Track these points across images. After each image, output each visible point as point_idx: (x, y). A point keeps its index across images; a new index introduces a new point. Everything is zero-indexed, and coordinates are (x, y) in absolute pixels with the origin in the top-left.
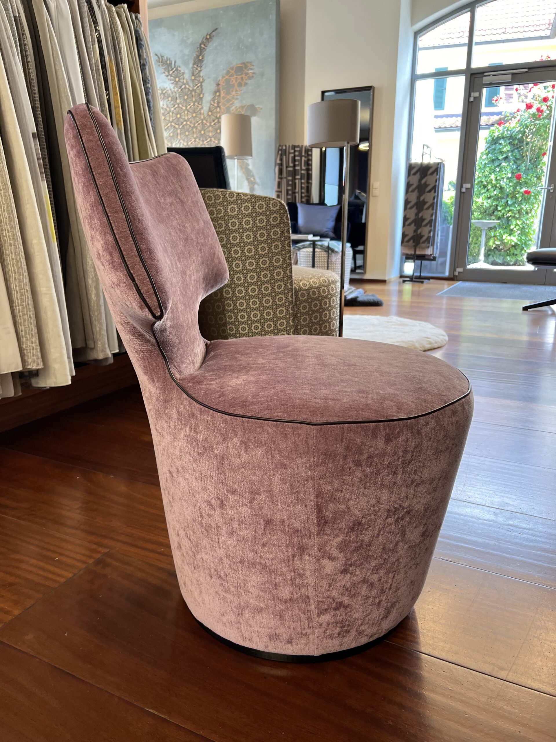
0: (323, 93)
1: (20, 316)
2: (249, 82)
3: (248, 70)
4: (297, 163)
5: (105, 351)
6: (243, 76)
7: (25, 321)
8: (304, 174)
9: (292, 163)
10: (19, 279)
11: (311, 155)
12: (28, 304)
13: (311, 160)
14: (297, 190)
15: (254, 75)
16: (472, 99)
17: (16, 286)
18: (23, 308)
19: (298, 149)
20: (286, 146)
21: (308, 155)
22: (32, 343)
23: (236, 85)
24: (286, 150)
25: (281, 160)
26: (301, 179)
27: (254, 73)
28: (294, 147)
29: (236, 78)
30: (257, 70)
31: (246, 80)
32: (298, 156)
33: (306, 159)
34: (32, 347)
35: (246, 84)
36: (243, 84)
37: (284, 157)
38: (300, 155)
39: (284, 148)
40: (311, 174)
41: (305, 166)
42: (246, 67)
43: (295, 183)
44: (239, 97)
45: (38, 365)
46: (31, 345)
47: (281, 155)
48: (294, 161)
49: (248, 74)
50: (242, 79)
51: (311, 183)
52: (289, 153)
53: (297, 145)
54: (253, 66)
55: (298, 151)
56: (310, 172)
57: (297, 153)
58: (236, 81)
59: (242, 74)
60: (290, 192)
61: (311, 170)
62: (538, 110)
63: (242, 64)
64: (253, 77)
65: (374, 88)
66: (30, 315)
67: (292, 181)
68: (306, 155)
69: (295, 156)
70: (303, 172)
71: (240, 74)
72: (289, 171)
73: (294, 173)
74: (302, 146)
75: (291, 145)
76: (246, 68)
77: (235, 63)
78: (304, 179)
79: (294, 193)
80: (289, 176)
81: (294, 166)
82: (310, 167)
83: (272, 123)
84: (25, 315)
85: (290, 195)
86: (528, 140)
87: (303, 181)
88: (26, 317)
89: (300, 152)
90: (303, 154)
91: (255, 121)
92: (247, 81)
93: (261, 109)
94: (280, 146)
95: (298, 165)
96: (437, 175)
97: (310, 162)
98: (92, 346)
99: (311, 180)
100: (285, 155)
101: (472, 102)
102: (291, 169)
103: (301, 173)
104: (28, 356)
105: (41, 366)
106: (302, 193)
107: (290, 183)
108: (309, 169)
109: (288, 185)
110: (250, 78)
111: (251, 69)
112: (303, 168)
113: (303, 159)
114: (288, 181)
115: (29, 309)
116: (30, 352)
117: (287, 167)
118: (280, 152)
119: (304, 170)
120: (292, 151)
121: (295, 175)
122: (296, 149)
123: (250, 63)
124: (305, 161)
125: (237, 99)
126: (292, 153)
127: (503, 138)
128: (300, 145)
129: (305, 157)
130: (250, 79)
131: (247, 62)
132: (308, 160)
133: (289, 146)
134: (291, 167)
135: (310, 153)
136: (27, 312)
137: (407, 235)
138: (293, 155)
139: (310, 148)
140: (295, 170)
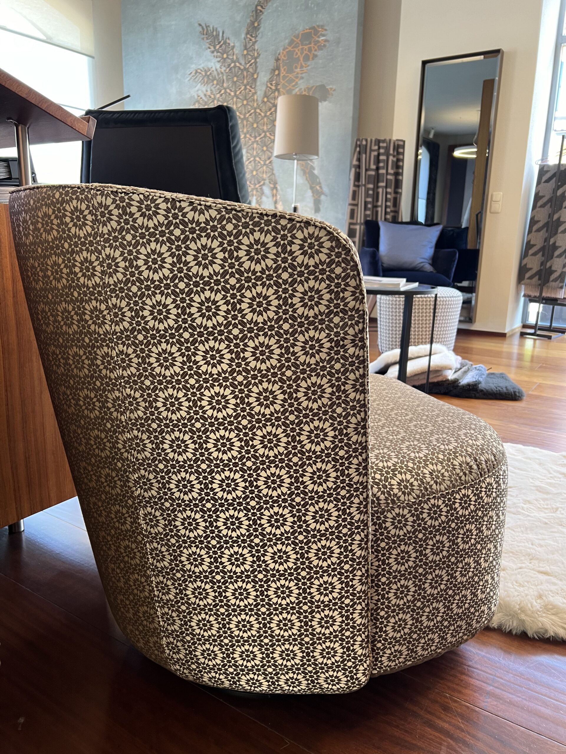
0: (424, 63)
2: (319, 53)
3: (319, 37)
4: (381, 165)
6: (312, 45)
8: (391, 180)
9: (374, 164)
11: (403, 154)
13: (403, 160)
14: (379, 203)
15: (327, 44)
19: (385, 145)
20: (366, 140)
21: (398, 153)
23: (301, 59)
24: (366, 145)
25: (359, 160)
26: (386, 187)
27: (326, 41)
28: (378, 142)
29: (302, 49)
30: (330, 36)
31: (316, 50)
32: (383, 154)
33: (395, 159)
35: (315, 56)
36: (311, 57)
37: (364, 156)
38: (387, 154)
39: (364, 143)
40: (402, 181)
41: (392, 168)
42: (316, 32)
43: (378, 193)
44: (303, 75)
47: (359, 153)
48: (378, 161)
49: (318, 42)
50: (310, 50)
51: (401, 194)
52: (371, 150)
53: (382, 138)
54: (326, 30)
55: (383, 148)
56: (400, 177)
58: (302, 54)
59: (310, 43)
60: (370, 206)
61: (402, 174)
63: (310, 29)
64: (325, 46)
65: (503, 52)
67: (373, 190)
68: (395, 153)
69: (379, 155)
70: (389, 177)
71: (307, 42)
72: (369, 176)
73: (377, 178)
74: (390, 140)
75: (374, 139)
76: (315, 35)
77: (301, 28)
78: (391, 188)
79: (375, 207)
80: (368, 183)
81: (378, 169)
82: (400, 171)
83: (349, 109)
85: (369, 209)
87: (389, 190)
89: (387, 149)
90: (391, 152)
91: (324, 108)
92: (316, 53)
93: (334, 90)
94: (358, 140)
95: (383, 168)
97: (401, 164)
100: (366, 153)
102: (373, 173)
103: (387, 179)
106: (386, 207)
107: (371, 192)
108: (398, 174)
109: (367, 195)
110: (320, 48)
111: (323, 35)
112: (391, 171)
113: (391, 158)
114: (367, 190)
117: (366, 170)
118: (358, 149)
119: (391, 174)
120: (376, 147)
121: (378, 182)
123: (322, 27)
124: (393, 161)
125: (302, 78)
126: (374, 150)
128: (388, 139)
129: (394, 156)
130: (322, 50)
131: (318, 26)
132: (398, 160)
133: (371, 141)
134: (372, 170)
135: (401, 150)
137: (531, 269)
138: (376, 153)
139: (401, 143)
140: (378, 175)
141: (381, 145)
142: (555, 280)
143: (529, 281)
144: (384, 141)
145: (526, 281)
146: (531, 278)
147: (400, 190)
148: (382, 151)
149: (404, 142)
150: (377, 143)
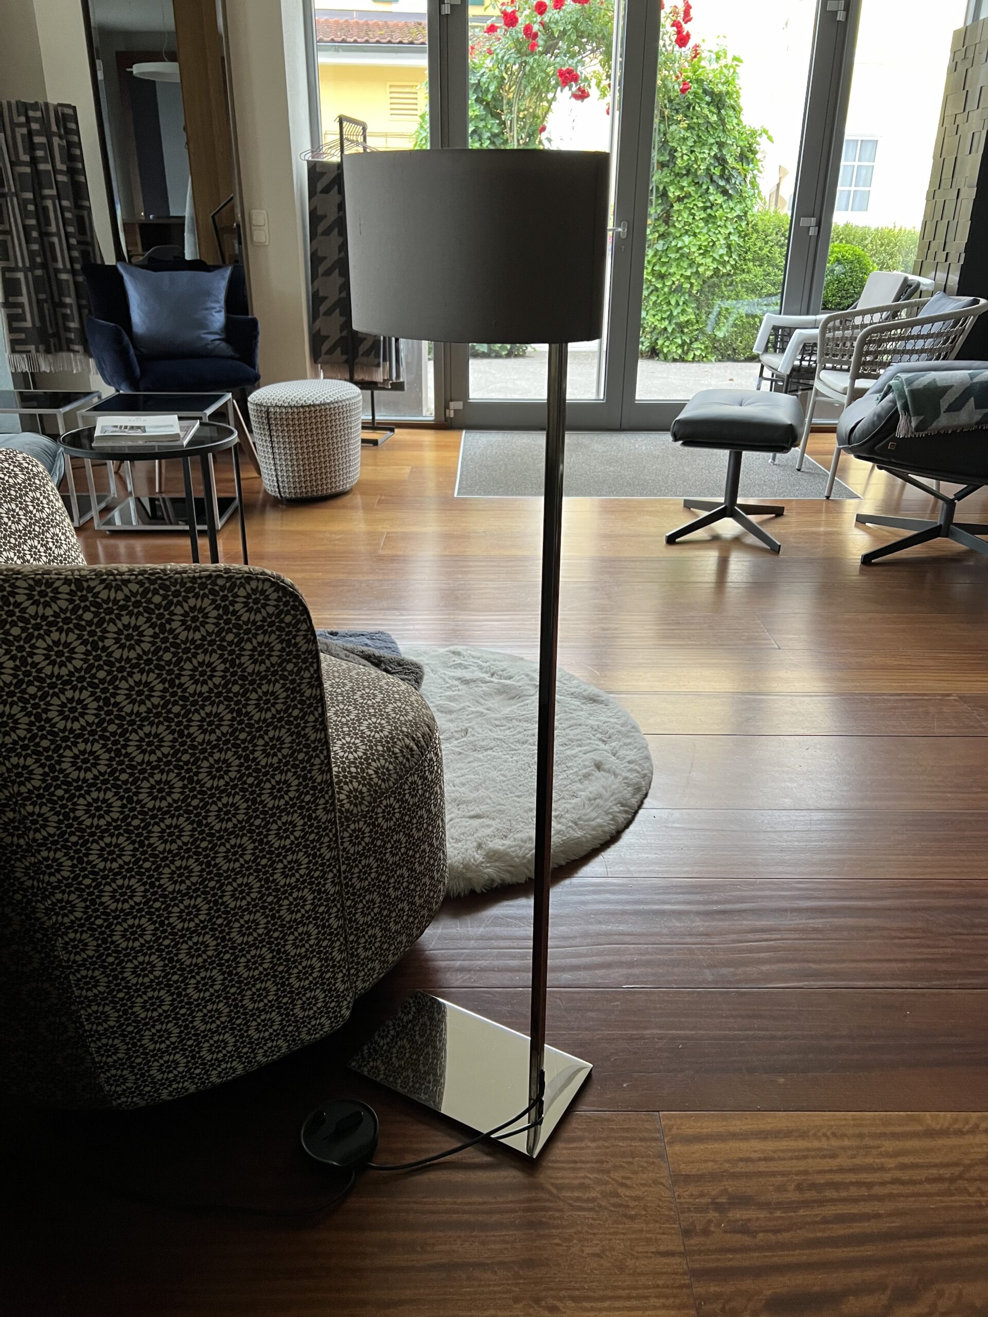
4: (40, 153)
8: (65, 184)
9: (26, 152)
11: (77, 132)
13: (78, 145)
14: (53, 228)
19: (38, 114)
21: (68, 131)
26: (59, 196)
28: (24, 108)
32: (39, 133)
33: (64, 143)
38: (47, 132)
40: (85, 184)
41: (63, 161)
43: (45, 209)
48: (31, 147)
51: (89, 209)
52: (13, 124)
53: (30, 100)
55: (36, 120)
56: (82, 179)
60: (35, 234)
61: (82, 172)
67: (35, 202)
68: (62, 132)
69: (30, 133)
70: (62, 178)
72: (21, 175)
73: (37, 181)
74: (46, 104)
75: (13, 102)
78: (67, 198)
79: (44, 235)
80: (23, 189)
81: (34, 161)
82: (78, 166)
85: (35, 241)
87: (65, 203)
89: (44, 121)
90: (54, 128)
95: (44, 160)
97: (77, 152)
101: (447, 15)
103: (57, 182)
106: (68, 236)
107: (31, 207)
108: (76, 171)
109: (25, 214)
112: (61, 166)
113: (56, 141)
114: (23, 204)
119: (62, 172)
120: (22, 119)
121: (41, 187)
124: (61, 147)
126: (20, 125)
128: (41, 102)
129: (61, 137)
132: (70, 145)
133: (9, 104)
134: (24, 164)
135: (71, 125)
137: (327, 337)
138: (24, 131)
139: (70, 112)
140: (36, 172)
141: (31, 113)
142: (367, 353)
143: (327, 356)
144: (35, 106)
145: (324, 357)
146: (330, 351)
147: (86, 203)
148: (35, 126)
149: (74, 108)
150: (22, 110)
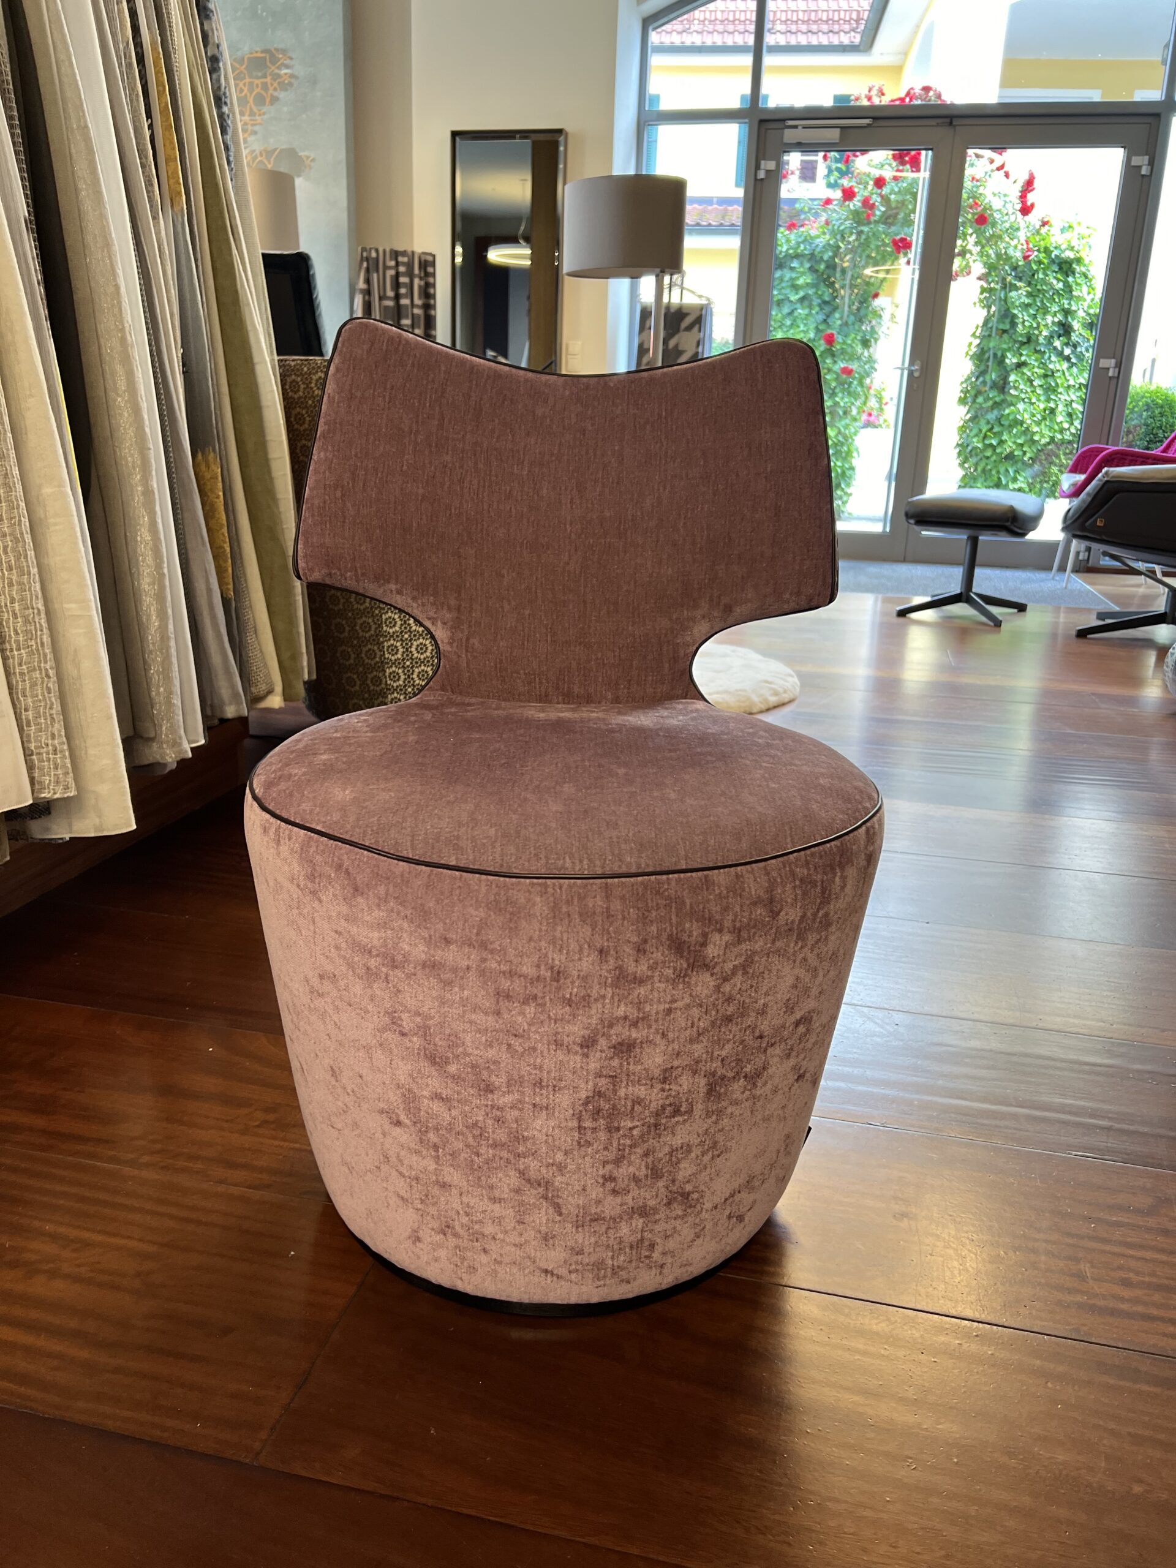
0: (455, 134)
1: (22, 674)
2: (282, 95)
3: (279, 68)
4: (403, 291)
5: (180, 744)
6: (268, 80)
7: (33, 685)
8: (419, 316)
9: (392, 289)
10: (20, 583)
11: (434, 275)
12: (42, 644)
13: (434, 286)
15: (293, 80)
16: (762, 175)
17: (13, 601)
18: (31, 654)
19: (405, 259)
20: (377, 251)
21: (427, 274)
22: (53, 737)
23: (251, 100)
24: (377, 259)
25: (368, 281)
27: (292, 76)
28: (395, 254)
29: (251, 84)
30: (299, 70)
31: (275, 89)
32: (404, 274)
33: (422, 283)
34: (54, 746)
35: (274, 100)
36: (268, 100)
37: (375, 275)
38: (410, 274)
39: (374, 255)
40: (435, 317)
41: (420, 298)
42: (274, 60)
44: (257, 128)
45: (67, 788)
46: (50, 742)
47: (368, 270)
48: (397, 285)
49: (279, 76)
50: (265, 87)
52: (386, 268)
53: (401, 249)
54: (291, 58)
55: (403, 264)
56: (433, 312)
57: (402, 269)
58: (251, 90)
59: (265, 76)
61: (434, 307)
62: (866, 202)
63: (262, 52)
64: (291, 84)
65: (567, 134)
66: (46, 670)
68: (422, 275)
69: (398, 275)
70: (416, 311)
71: (260, 74)
72: (386, 307)
73: (399, 312)
74: (413, 253)
75: (388, 249)
76: (273, 64)
77: (246, 49)
78: (419, 327)
81: (397, 297)
82: (432, 302)
83: (340, 193)
84: (34, 670)
86: (846, 265)
88: (37, 674)
89: (410, 266)
90: (416, 271)
92: (276, 94)
93: (313, 160)
94: (364, 249)
95: (405, 296)
96: (700, 331)
97: (432, 291)
98: (152, 735)
99: (435, 329)
100: (377, 271)
101: (762, 179)
102: (390, 303)
103: (413, 315)
104: (41, 769)
105: (72, 793)
108: (428, 307)
110: (284, 87)
111: (287, 67)
112: (418, 301)
113: (417, 281)
115: (45, 656)
116: (49, 760)
117: (381, 299)
118: (365, 264)
119: (418, 306)
120: (393, 263)
121: (399, 318)
122: (400, 259)
123: (284, 51)
124: (420, 286)
125: (255, 133)
126: (390, 268)
127: (797, 256)
128: (409, 250)
129: (421, 279)
130: (286, 90)
131: (277, 50)
132: (427, 285)
133: (384, 251)
134: (389, 298)
135: (430, 270)
136: (40, 662)
138: (392, 272)
139: (430, 258)
140: (398, 306)
144: (404, 253)
147: (433, 333)
149: (434, 256)
150: (394, 256)
